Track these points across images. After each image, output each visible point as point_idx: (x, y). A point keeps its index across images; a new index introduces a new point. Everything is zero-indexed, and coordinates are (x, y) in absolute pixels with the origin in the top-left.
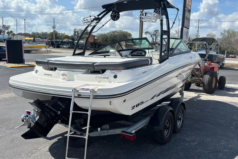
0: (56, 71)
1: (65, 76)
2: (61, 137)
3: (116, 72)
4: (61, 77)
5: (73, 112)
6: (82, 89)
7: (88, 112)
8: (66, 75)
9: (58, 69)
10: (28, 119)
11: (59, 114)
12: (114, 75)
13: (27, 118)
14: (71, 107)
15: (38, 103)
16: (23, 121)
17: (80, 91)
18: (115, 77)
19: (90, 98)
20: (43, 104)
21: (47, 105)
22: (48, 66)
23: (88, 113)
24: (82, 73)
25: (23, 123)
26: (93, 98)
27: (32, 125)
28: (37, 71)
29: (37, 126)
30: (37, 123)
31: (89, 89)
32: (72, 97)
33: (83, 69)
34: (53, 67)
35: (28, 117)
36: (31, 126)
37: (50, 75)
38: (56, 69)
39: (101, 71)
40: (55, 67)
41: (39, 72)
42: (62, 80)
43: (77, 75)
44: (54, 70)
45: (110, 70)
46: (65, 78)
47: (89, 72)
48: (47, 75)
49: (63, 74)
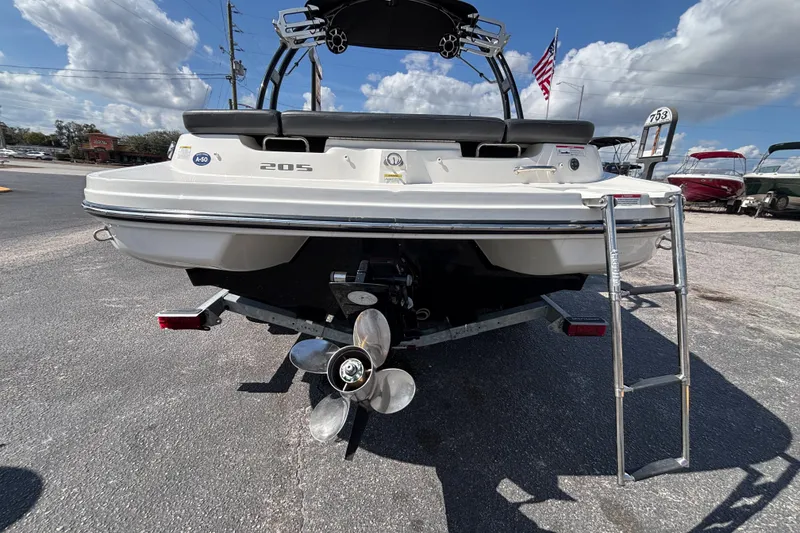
3: (572, 152)
31: (639, 196)
37: (299, 166)
39: (519, 150)
41: (220, 159)
42: (381, 181)
43: (441, 163)
44: (308, 148)
45: (555, 145)
46: (398, 173)
47: (478, 153)
48: (281, 167)
49: (391, 158)
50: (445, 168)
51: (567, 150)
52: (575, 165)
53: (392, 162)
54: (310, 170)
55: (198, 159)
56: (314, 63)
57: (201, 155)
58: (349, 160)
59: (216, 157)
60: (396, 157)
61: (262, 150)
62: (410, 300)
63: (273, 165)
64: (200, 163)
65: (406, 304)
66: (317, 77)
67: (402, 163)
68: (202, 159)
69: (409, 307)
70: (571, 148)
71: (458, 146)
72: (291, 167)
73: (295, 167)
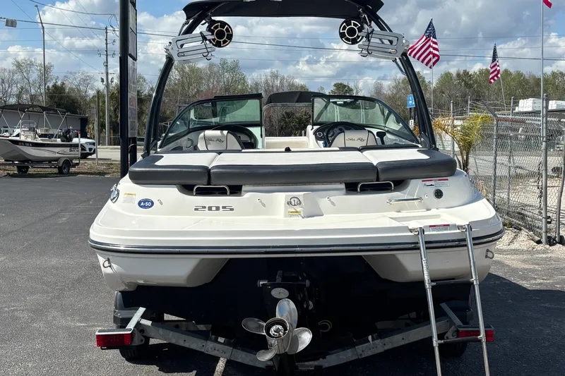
6: (430, 226)
17: (425, 233)
18: (440, 194)
19: (466, 246)
31: (448, 225)
37: (224, 207)
39: (393, 185)
41: (161, 203)
42: (285, 217)
43: (330, 200)
44: (228, 193)
45: (421, 180)
46: (298, 210)
47: (359, 190)
48: (210, 208)
49: (292, 200)
50: (333, 204)
51: (433, 183)
52: (439, 194)
53: (293, 203)
54: (232, 210)
55: (142, 204)
57: (145, 201)
58: (261, 202)
59: (158, 202)
60: (296, 200)
61: (193, 195)
62: (311, 303)
63: (204, 207)
64: (144, 207)
65: (308, 306)
67: (300, 203)
68: (146, 204)
69: (310, 308)
70: (435, 180)
71: (343, 186)
72: (218, 208)
73: (221, 208)
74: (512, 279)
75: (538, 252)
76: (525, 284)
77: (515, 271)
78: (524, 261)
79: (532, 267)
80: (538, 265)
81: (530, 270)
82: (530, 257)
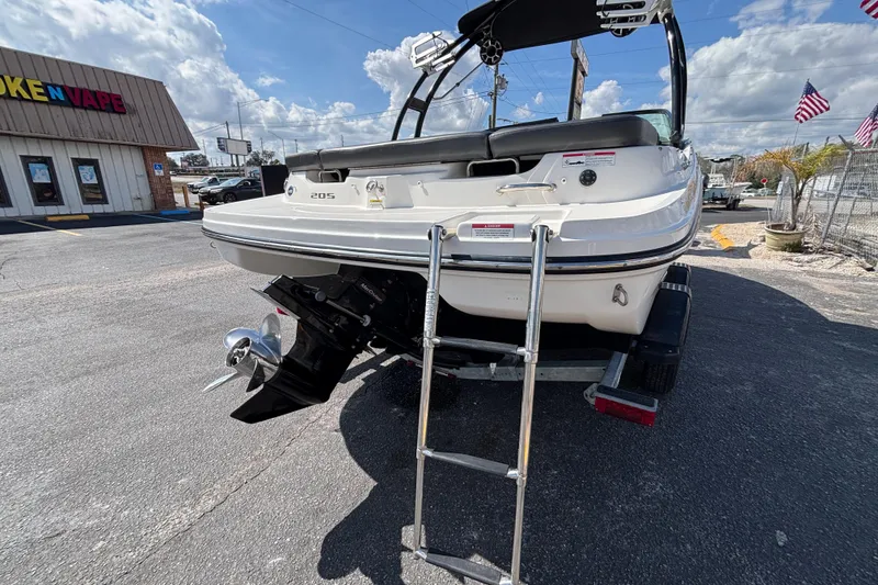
0: (347, 178)
1: (377, 190)
2: (373, 371)
3: (589, 160)
4: (365, 195)
5: (437, 340)
6: (474, 226)
7: (522, 344)
8: (382, 189)
9: (351, 173)
10: (248, 354)
11: (365, 325)
12: (580, 170)
13: (246, 350)
14: (427, 317)
15: (287, 293)
16: (232, 362)
17: (461, 239)
18: (588, 178)
19: (528, 272)
20: (305, 295)
21: (319, 296)
22: (322, 169)
23: (521, 350)
24: (441, 175)
25: (233, 371)
26: (547, 272)
27: (269, 375)
28: (291, 188)
29: (291, 374)
30: (288, 363)
31: (511, 226)
32: (427, 266)
33: (443, 162)
34: (336, 166)
35: (248, 345)
36: (264, 376)
37: (328, 195)
38: (345, 173)
39: (517, 164)
40: (344, 165)
41: (296, 190)
42: (368, 207)
43: (421, 187)
44: (340, 179)
45: (561, 155)
46: (380, 198)
47: (468, 172)
48: (320, 196)
50: (425, 192)
51: (582, 159)
54: (333, 197)
56: (577, 59)
58: (356, 189)
63: (316, 194)
64: (290, 194)
66: (580, 74)
68: (290, 191)
70: (589, 155)
72: (324, 196)
74: (811, 305)
75: (865, 279)
76: (827, 313)
77: (819, 295)
78: (840, 287)
79: (847, 294)
80: (859, 292)
81: (842, 297)
82: (850, 282)
